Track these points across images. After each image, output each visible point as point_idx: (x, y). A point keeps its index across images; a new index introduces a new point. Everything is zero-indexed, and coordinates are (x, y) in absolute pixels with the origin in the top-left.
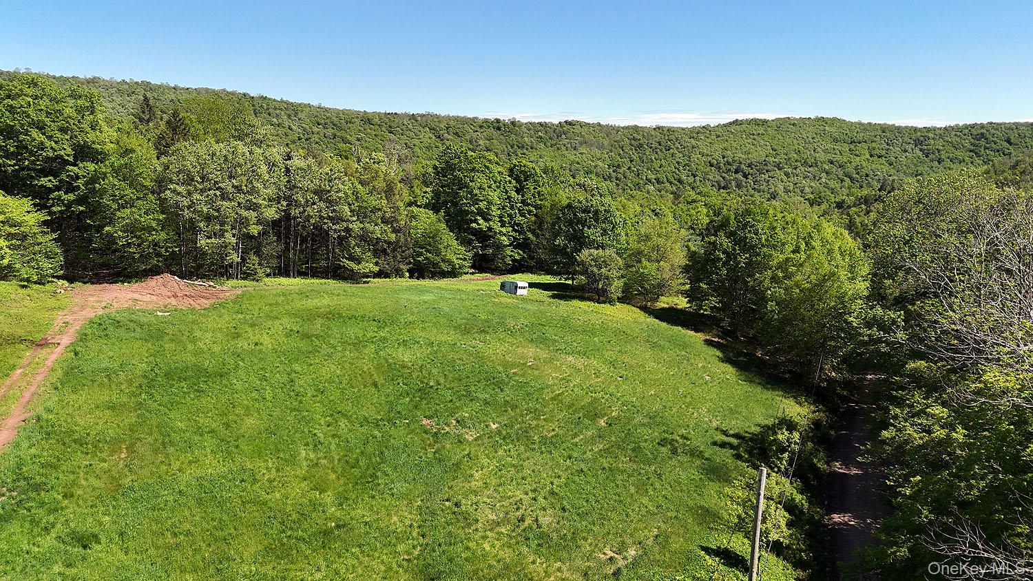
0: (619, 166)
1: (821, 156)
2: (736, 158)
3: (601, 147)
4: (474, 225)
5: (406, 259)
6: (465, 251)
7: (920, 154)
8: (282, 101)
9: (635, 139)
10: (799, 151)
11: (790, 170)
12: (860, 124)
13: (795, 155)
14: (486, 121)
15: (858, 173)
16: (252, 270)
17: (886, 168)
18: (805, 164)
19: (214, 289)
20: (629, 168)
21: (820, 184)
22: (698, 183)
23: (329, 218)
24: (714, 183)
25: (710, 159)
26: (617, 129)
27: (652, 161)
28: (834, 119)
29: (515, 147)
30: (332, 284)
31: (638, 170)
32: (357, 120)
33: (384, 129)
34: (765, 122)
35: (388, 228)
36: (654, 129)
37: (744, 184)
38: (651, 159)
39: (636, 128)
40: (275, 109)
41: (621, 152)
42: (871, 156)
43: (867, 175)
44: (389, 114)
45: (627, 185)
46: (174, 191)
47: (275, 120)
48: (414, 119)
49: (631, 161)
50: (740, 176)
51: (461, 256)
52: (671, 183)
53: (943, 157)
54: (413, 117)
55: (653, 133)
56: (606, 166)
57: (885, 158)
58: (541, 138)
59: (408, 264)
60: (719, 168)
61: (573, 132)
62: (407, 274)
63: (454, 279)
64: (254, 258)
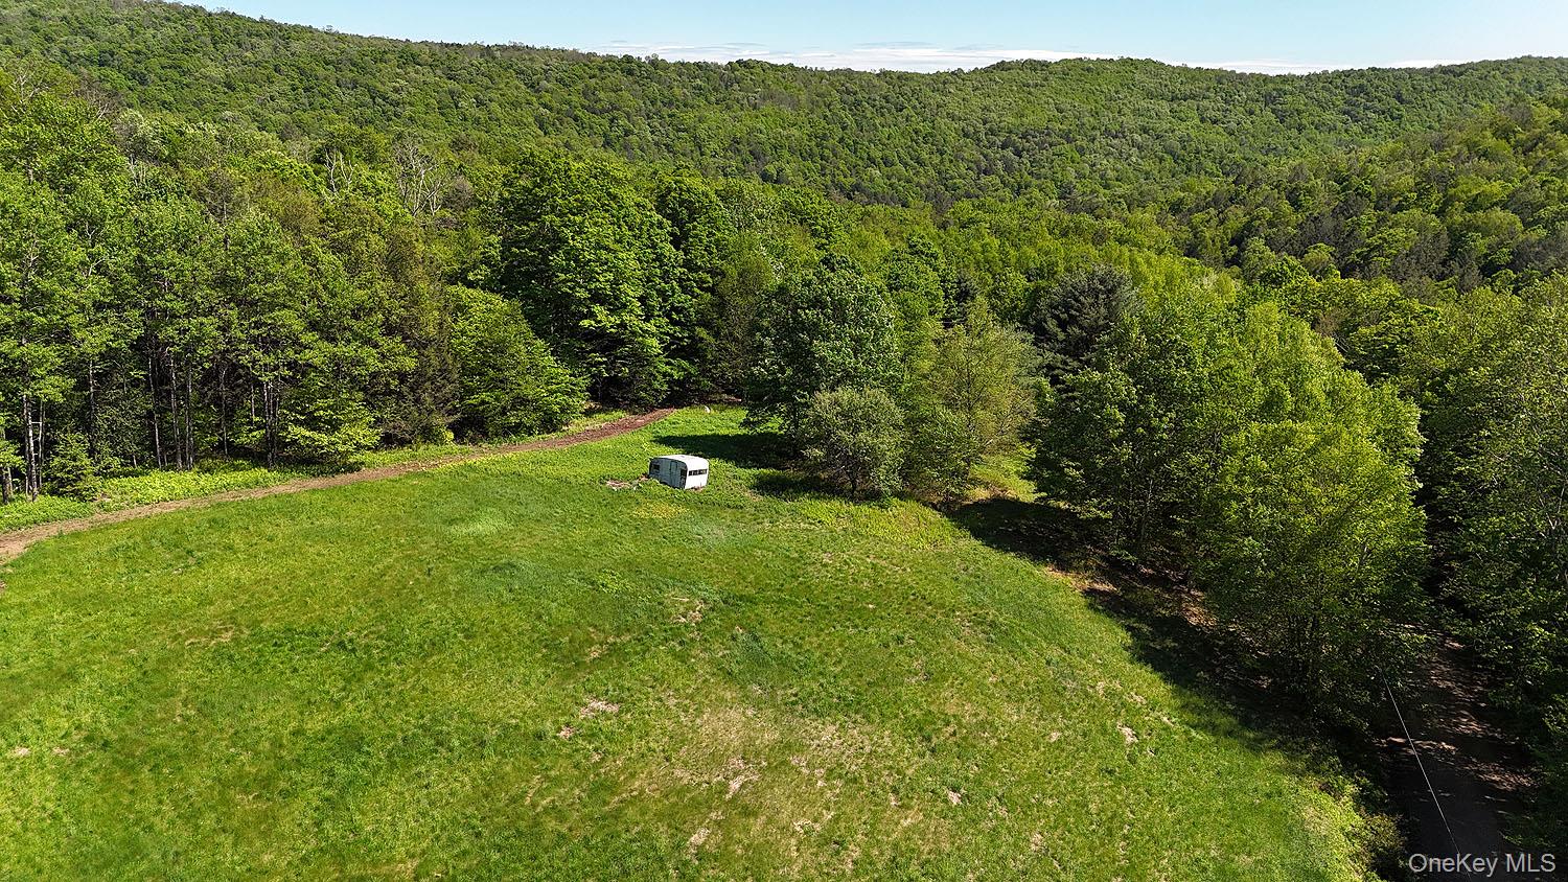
0: (824, 137)
1: (1129, 121)
2: (1003, 125)
3: (796, 105)
7: (1272, 117)
8: (262, 21)
9: (848, 92)
10: (1097, 113)
11: (1084, 144)
12: (1185, 69)
13: (1091, 119)
14: (609, 59)
15: (1184, 148)
17: (1224, 139)
18: (1107, 132)
20: (841, 140)
24: (971, 164)
25: (963, 124)
26: (820, 75)
27: (876, 128)
28: (1147, 61)
29: (659, 103)
31: (855, 143)
32: (391, 57)
33: (439, 72)
34: (1045, 65)
36: (878, 75)
37: (1016, 165)
38: (874, 125)
39: (849, 74)
40: (250, 35)
41: (828, 113)
42: (1203, 120)
43: (1197, 152)
44: (447, 45)
47: (248, 54)
48: (489, 55)
49: (844, 128)
50: (1009, 153)
53: (1304, 122)
54: (487, 51)
55: (876, 82)
56: (806, 137)
57: (1223, 123)
58: (700, 89)
59: (450, 413)
60: (978, 139)
61: (751, 79)
62: (451, 435)
63: (553, 435)
64: (73, 444)
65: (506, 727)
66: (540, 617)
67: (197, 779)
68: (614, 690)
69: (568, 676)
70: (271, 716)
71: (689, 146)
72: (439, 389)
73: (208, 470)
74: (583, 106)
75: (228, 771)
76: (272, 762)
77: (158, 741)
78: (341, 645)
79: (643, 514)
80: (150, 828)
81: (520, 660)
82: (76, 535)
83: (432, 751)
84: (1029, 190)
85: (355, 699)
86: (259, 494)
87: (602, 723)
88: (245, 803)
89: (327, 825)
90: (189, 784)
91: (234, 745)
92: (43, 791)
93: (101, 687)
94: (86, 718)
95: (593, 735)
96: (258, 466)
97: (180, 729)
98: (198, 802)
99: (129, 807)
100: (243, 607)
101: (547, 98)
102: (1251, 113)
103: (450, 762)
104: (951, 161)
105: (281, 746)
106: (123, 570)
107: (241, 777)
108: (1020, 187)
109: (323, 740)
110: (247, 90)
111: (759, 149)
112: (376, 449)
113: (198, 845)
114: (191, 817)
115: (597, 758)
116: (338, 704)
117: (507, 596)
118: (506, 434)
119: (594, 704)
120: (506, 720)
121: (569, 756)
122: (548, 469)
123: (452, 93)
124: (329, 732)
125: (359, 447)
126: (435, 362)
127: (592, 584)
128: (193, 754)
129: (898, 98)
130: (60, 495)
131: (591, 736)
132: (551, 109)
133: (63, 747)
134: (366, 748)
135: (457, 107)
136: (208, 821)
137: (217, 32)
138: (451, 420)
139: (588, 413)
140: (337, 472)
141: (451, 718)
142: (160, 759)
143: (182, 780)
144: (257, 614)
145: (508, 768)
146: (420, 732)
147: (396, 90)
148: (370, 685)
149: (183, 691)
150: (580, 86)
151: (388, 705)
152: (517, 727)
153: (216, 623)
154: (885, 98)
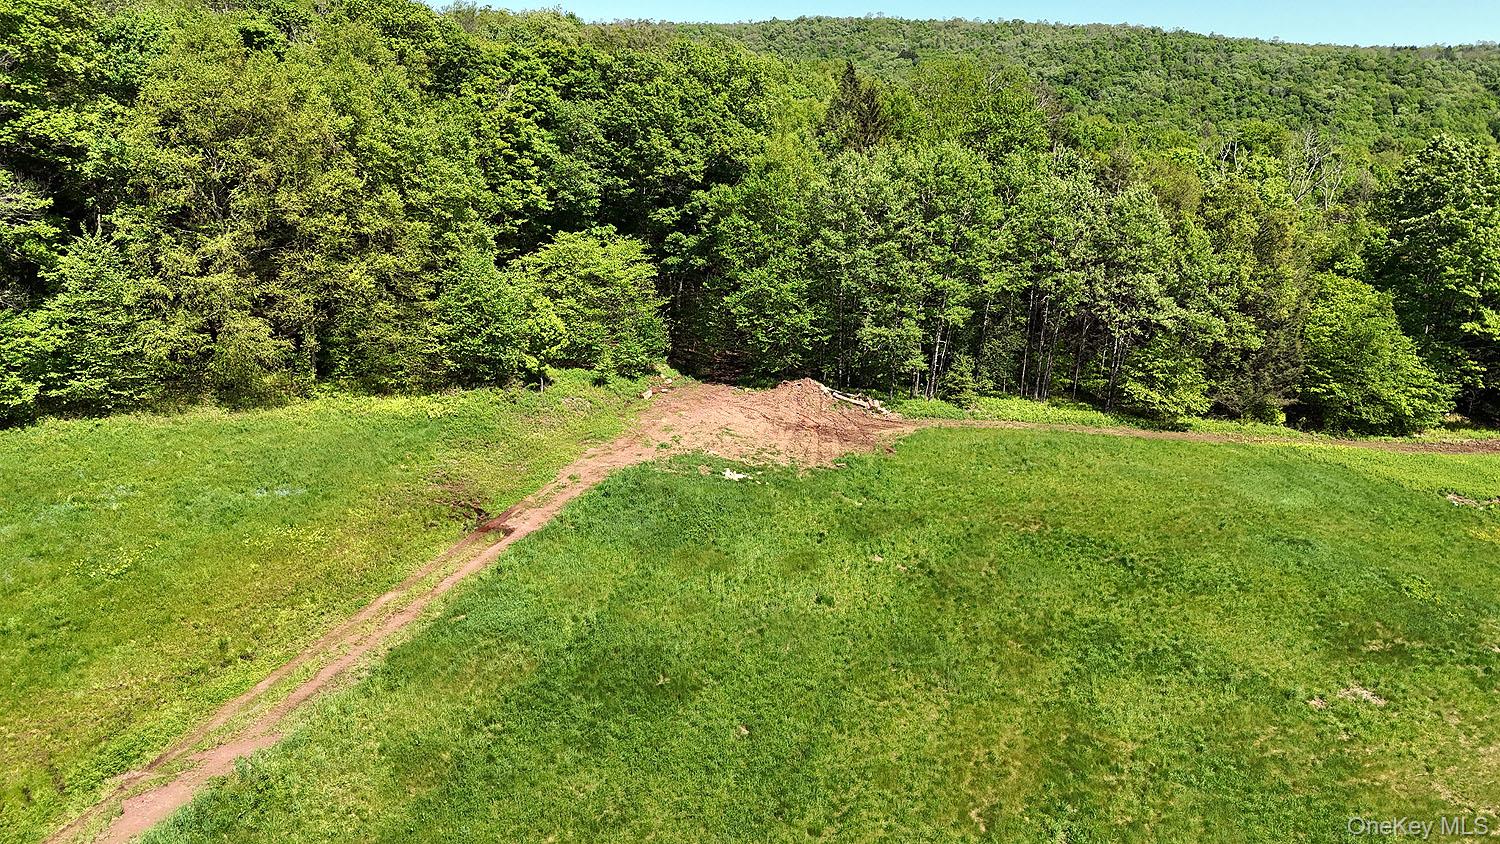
4: (1467, 326)
5: (1286, 383)
6: (1440, 380)
8: (1212, 37)
16: (956, 384)
19: (876, 416)
23: (1115, 298)
30: (1105, 424)
32: (1334, 63)
33: (1383, 76)
35: (1246, 323)
44: (1399, 49)
46: (826, 242)
48: (1447, 57)
51: (1424, 391)
54: (1448, 53)
59: (1287, 396)
62: (1282, 417)
63: (1399, 440)
64: (964, 362)
65: (1254, 676)
66: (1322, 596)
67: (984, 619)
68: (1386, 686)
69: (1335, 655)
70: (1052, 593)
72: (1281, 371)
73: (1057, 405)
75: (1009, 621)
76: (1041, 627)
77: (965, 583)
78: (1123, 561)
79: (1483, 535)
80: (944, 638)
81: (1287, 626)
82: (950, 430)
83: (1177, 669)
85: (1121, 606)
86: (1092, 431)
87: (1362, 709)
88: (1014, 648)
89: (1072, 689)
90: (978, 619)
91: (1018, 605)
92: (884, 588)
93: (938, 535)
94: (923, 552)
95: (1347, 716)
96: (1097, 410)
97: (982, 580)
98: (981, 634)
99: (934, 620)
100: (1052, 510)
103: (1191, 682)
105: (1052, 619)
106: (974, 461)
107: (1016, 629)
109: (1086, 626)
110: (1182, 102)
112: (1205, 416)
113: (972, 662)
114: (974, 642)
115: (1345, 737)
116: (1106, 605)
117: (1292, 567)
118: (1345, 429)
119: (1359, 691)
120: (1257, 670)
121: (1315, 724)
122: (1381, 469)
123: (1392, 98)
124: (1093, 622)
125: (1189, 411)
126: (1283, 344)
127: (1394, 584)
128: (986, 601)
130: (947, 401)
131: (1344, 716)
133: (904, 565)
134: (1119, 645)
135: (1395, 112)
136: (985, 649)
137: (1168, 50)
138: (1287, 402)
139: (1452, 427)
140: (1164, 428)
141: (1203, 649)
142: (962, 594)
143: (974, 614)
144: (1062, 519)
145: (1247, 709)
146: (1170, 649)
147: (1330, 97)
148: (1138, 600)
149: (992, 556)
151: (1149, 620)
152: (1266, 679)
153: (1029, 517)
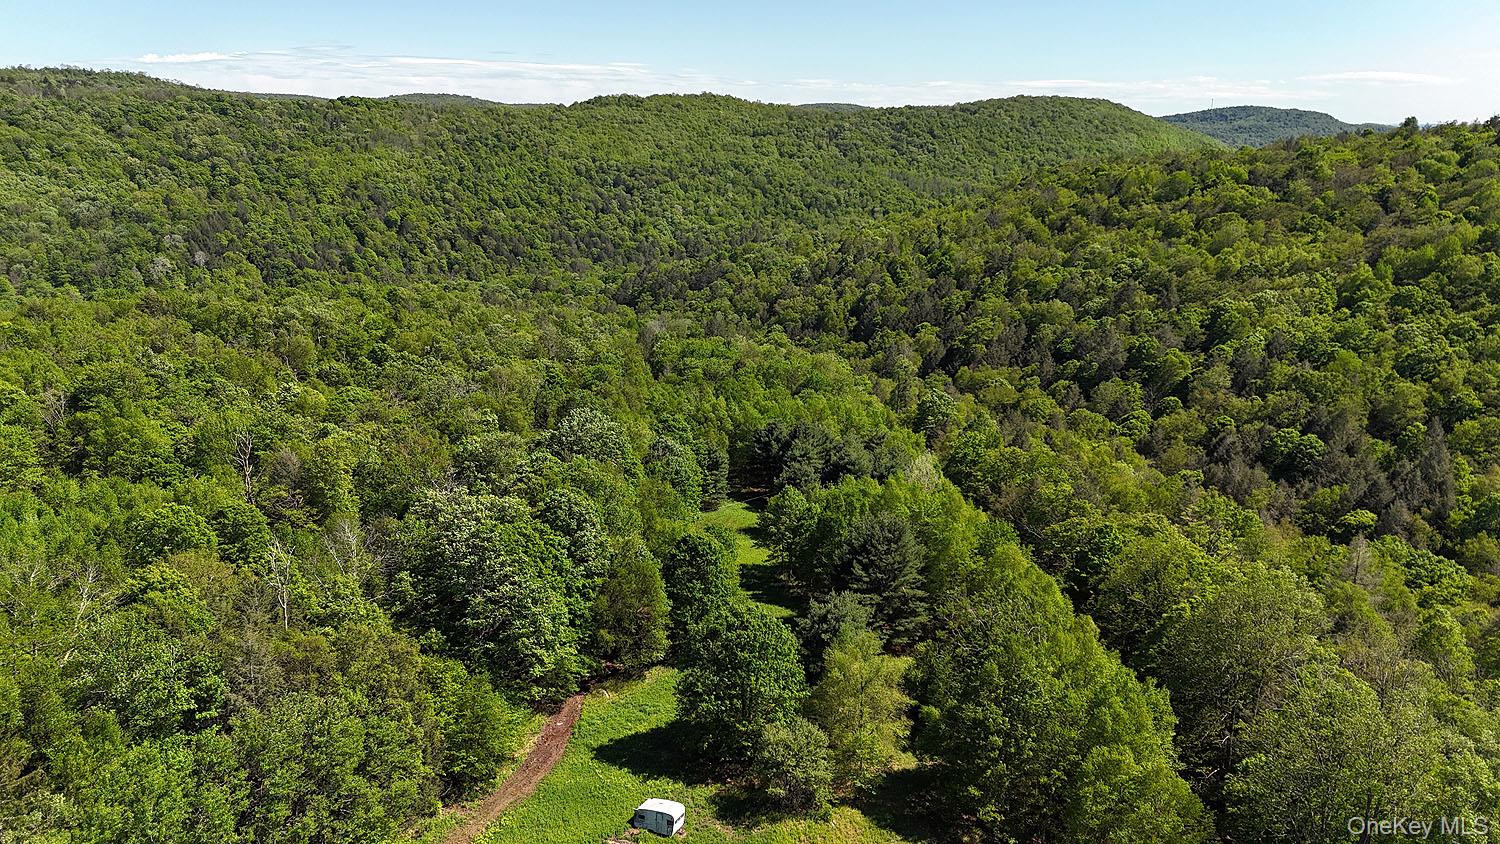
0: (443, 180)
1: (722, 156)
2: (611, 162)
3: (408, 146)
7: (836, 151)
9: (459, 131)
10: (692, 149)
11: (687, 181)
12: (760, 105)
13: (688, 156)
15: (770, 182)
17: (802, 173)
18: (703, 169)
20: (460, 182)
21: (727, 200)
22: (566, 203)
24: (588, 204)
25: (575, 163)
27: (493, 169)
28: (728, 98)
29: (262, 147)
31: (475, 185)
34: (639, 101)
37: (629, 203)
38: (491, 165)
41: (443, 154)
42: (781, 155)
43: (781, 186)
45: (462, 211)
49: (461, 169)
50: (621, 190)
52: (528, 205)
53: (862, 155)
56: (424, 180)
57: (799, 157)
58: (305, 129)
60: (591, 178)
61: (358, 119)
71: (303, 193)
74: (177, 152)
84: (645, 227)
101: (133, 144)
102: (820, 148)
104: (570, 200)
108: (636, 225)
111: (378, 194)
129: (509, 136)
132: (140, 158)
150: (169, 129)
154: (496, 136)
